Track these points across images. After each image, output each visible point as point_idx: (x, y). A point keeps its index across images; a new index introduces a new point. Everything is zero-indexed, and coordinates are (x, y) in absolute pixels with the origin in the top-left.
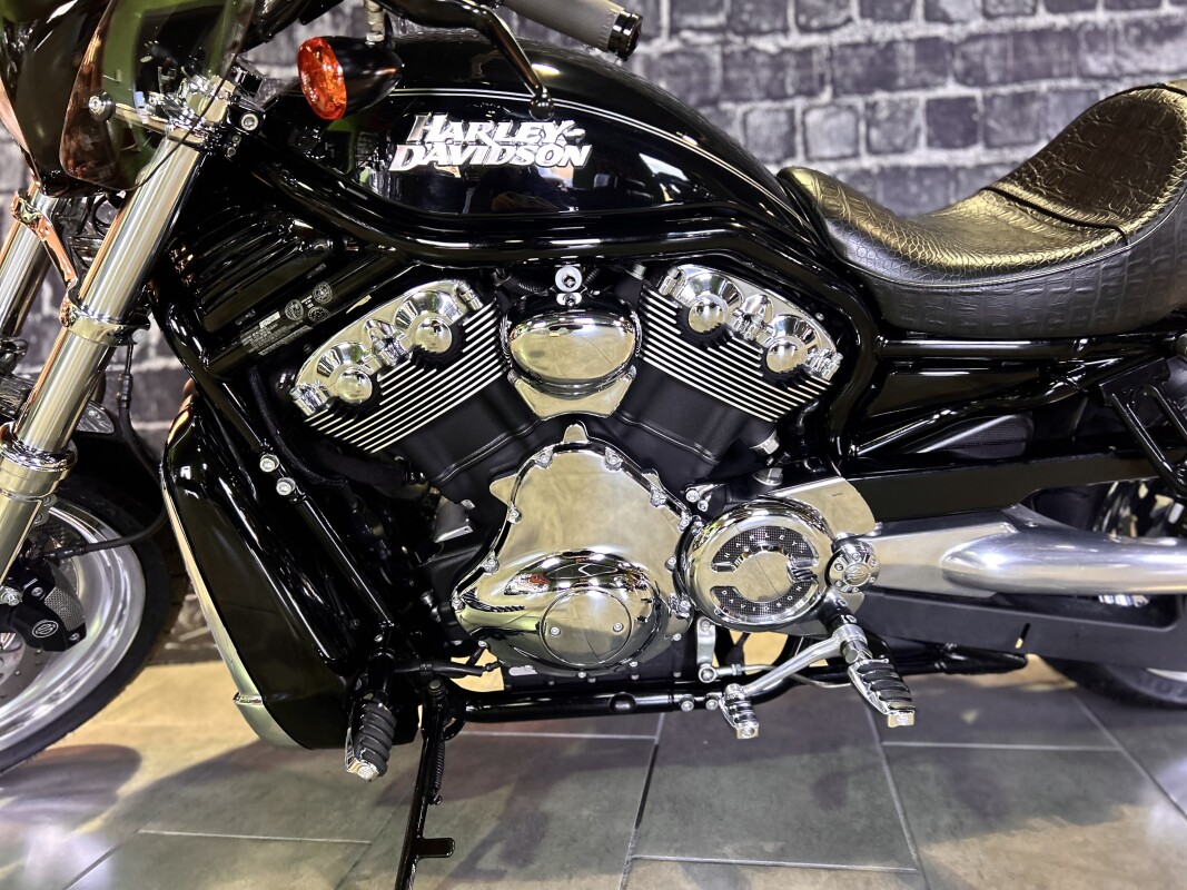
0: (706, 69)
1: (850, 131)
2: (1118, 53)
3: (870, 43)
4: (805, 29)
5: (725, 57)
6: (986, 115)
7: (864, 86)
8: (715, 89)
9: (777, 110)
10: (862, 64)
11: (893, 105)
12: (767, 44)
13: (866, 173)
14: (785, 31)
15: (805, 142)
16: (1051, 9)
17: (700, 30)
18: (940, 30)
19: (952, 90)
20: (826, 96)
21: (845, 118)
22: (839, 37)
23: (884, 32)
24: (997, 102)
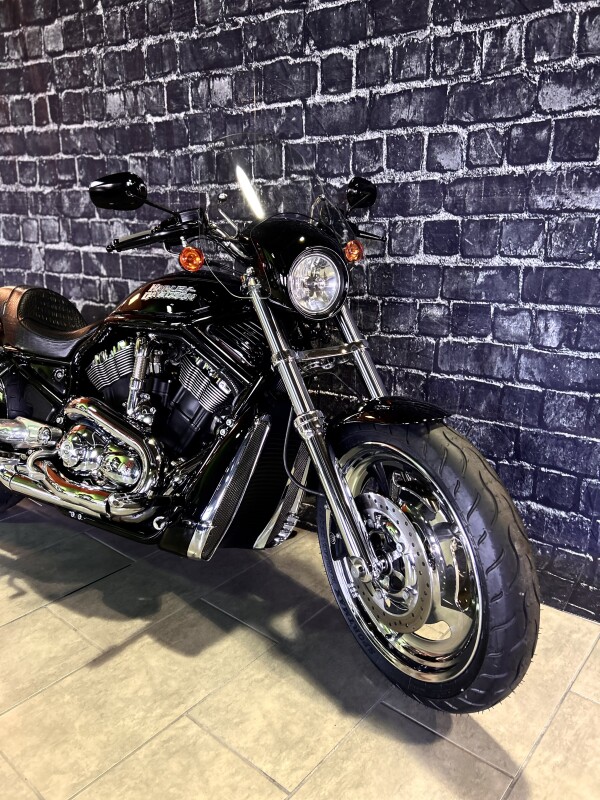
0: (304, 196)
2: (561, 194)
3: (393, 184)
4: (358, 173)
6: (463, 234)
7: (387, 212)
10: (388, 197)
12: (336, 183)
14: (347, 175)
16: (511, 163)
17: (302, 173)
18: (437, 176)
19: (444, 216)
20: (367, 218)
21: (377, 232)
22: (374, 180)
23: (402, 178)
24: (472, 226)
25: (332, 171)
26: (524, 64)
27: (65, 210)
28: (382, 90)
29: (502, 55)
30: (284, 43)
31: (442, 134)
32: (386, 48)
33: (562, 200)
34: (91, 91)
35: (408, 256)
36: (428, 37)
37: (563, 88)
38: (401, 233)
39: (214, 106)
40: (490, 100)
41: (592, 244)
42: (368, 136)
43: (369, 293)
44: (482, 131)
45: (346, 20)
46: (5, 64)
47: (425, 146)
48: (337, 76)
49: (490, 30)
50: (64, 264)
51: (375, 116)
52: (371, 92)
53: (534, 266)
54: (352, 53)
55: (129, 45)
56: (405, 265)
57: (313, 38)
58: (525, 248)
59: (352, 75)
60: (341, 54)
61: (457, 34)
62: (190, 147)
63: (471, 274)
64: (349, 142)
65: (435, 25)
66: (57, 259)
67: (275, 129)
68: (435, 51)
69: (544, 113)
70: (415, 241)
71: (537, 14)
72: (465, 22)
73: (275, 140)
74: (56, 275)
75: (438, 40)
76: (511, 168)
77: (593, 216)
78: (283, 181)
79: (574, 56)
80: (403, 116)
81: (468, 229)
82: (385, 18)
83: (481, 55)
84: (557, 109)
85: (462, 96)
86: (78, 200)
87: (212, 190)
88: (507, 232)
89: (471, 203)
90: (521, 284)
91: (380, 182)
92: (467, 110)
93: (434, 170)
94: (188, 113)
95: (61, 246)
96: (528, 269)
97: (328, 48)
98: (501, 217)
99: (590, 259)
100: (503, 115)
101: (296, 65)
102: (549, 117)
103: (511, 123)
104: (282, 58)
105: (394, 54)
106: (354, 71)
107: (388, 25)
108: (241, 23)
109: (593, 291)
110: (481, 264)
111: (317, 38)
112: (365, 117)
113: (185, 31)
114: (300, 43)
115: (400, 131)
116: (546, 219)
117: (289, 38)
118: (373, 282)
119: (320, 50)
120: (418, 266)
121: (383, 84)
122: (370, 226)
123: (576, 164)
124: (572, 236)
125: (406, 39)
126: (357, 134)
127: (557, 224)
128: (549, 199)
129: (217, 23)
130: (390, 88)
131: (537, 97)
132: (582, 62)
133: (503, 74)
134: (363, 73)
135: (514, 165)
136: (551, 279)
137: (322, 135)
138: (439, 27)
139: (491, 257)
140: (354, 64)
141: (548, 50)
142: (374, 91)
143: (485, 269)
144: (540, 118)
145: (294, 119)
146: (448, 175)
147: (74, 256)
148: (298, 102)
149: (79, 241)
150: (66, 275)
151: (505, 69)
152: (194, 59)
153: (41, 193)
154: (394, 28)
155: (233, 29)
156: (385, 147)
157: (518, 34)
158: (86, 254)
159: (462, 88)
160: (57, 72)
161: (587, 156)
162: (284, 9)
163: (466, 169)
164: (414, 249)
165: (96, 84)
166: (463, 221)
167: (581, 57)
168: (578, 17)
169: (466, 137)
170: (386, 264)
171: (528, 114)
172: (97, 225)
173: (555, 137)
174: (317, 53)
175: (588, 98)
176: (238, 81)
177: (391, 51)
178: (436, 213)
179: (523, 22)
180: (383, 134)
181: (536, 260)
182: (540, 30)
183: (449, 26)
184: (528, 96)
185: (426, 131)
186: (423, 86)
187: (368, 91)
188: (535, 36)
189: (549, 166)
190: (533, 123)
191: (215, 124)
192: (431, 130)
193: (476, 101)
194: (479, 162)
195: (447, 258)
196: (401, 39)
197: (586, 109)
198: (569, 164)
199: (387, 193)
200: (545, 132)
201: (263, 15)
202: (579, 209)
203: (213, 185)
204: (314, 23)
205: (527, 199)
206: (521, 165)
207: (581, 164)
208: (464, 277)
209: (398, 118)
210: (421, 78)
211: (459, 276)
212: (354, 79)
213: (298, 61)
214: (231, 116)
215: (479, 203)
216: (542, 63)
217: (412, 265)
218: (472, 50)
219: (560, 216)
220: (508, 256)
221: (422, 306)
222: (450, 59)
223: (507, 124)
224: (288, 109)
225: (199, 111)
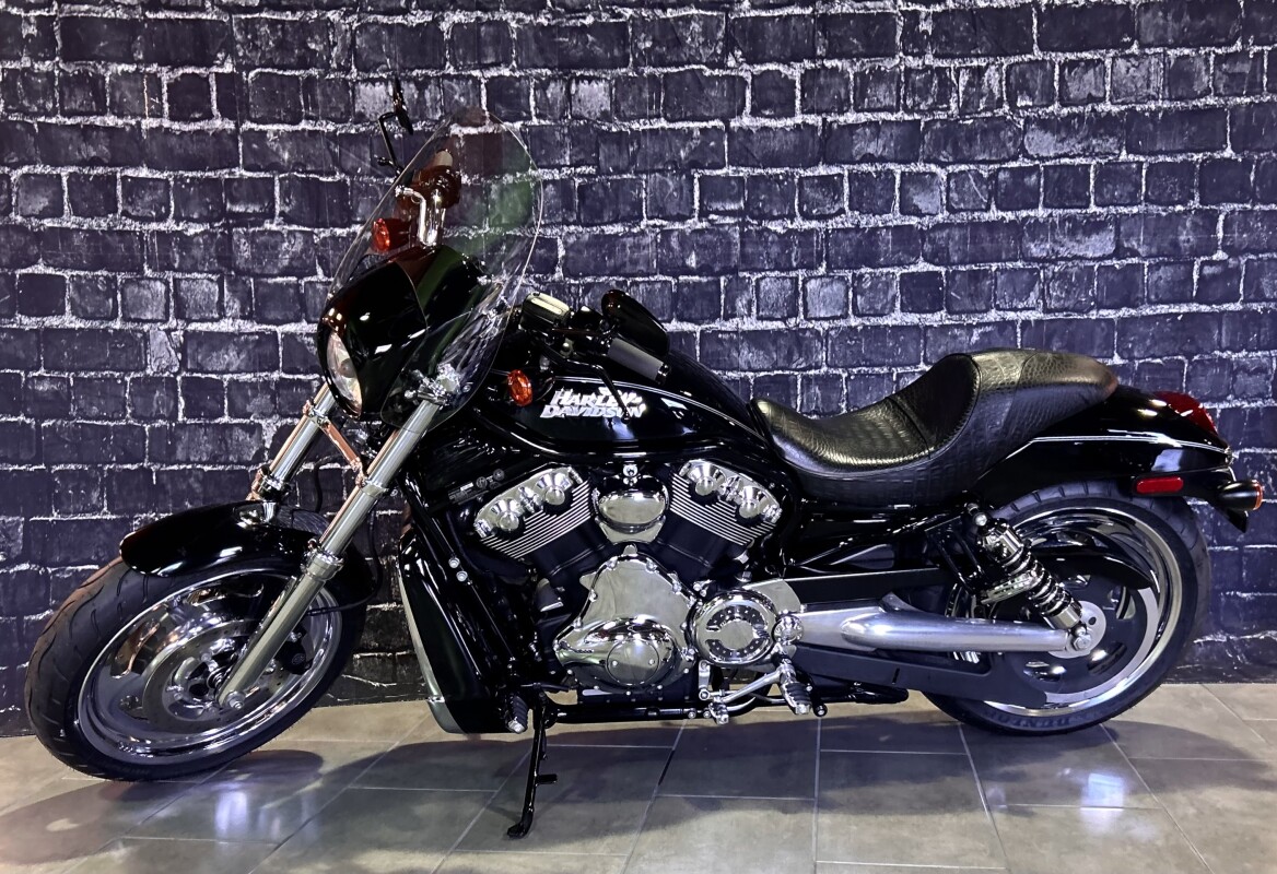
0: (730, 244)
1: (841, 298)
2: (1055, 241)
3: (857, 228)
4: (807, 216)
5: (742, 234)
6: (948, 287)
7: (851, 264)
8: (735, 260)
9: (784, 278)
10: (851, 245)
11: (873, 277)
12: (776, 227)
13: (853, 329)
14: (792, 217)
15: (805, 304)
16: (999, 208)
17: (725, 213)
18: (914, 221)
19: (922, 266)
20: (822, 270)
21: (837, 287)
22: (832, 224)
23: (869, 221)
24: (958, 277)
25: (771, 211)
26: (1006, 108)
27: (240, 263)
28: (842, 119)
29: (982, 96)
30: (697, 50)
31: (918, 173)
32: (844, 72)
33: (1057, 248)
34: (322, 76)
35: (881, 315)
36: (897, 66)
37: (1048, 135)
38: (870, 288)
39: (577, 117)
40: (970, 140)
41: (1093, 292)
42: (822, 170)
43: (828, 366)
44: (962, 172)
45: (786, 33)
46: (100, 9)
47: (897, 186)
48: (773, 97)
49: (966, 68)
50: (231, 357)
51: (833, 148)
52: (824, 120)
53: (1032, 319)
54: (795, 72)
55: (411, 18)
56: (878, 327)
57: (739, 48)
58: (1021, 301)
59: (794, 97)
60: (779, 72)
61: (930, 67)
62: (531, 172)
63: (964, 332)
64: (793, 177)
65: (906, 54)
66: (214, 348)
67: (682, 154)
68: (906, 82)
69: (1031, 158)
70: (889, 297)
71: (1017, 59)
72: (936, 56)
73: (684, 169)
74: (214, 376)
75: (909, 71)
76: (1001, 214)
77: (1092, 263)
78: (694, 223)
79: (1057, 105)
80: (871, 150)
81: (954, 280)
82: (843, 40)
83: (957, 92)
84: (1045, 154)
85: (939, 134)
86: (275, 247)
87: (569, 234)
88: (1003, 283)
89: (956, 251)
90: (1019, 340)
91: (840, 226)
92: (945, 149)
93: (910, 214)
94: (529, 123)
95: (225, 326)
96: (1026, 323)
97: (762, 62)
98: (994, 266)
99: (1092, 308)
100: (985, 157)
101: (712, 77)
102: (1037, 162)
103: (997, 166)
104: (695, 67)
105: (855, 79)
106: (798, 93)
107: (846, 48)
108: (628, 16)
109: (1098, 342)
110: (974, 320)
111: (747, 49)
112: (817, 148)
113: (527, 13)
114: (719, 52)
115: (865, 167)
116: (1042, 268)
117: (704, 44)
118: (833, 351)
119: (750, 63)
120: (894, 327)
121: (841, 112)
122: (828, 280)
123: (1069, 211)
124: (1072, 285)
125: (869, 65)
126: (805, 168)
127: (1053, 273)
128: (1042, 246)
129: (588, 11)
130: (851, 117)
131: (1023, 141)
132: (1065, 111)
133: (983, 114)
134: (811, 96)
135: (1003, 210)
136: (1055, 331)
137: (753, 166)
138: (910, 58)
139: (986, 311)
140: (798, 85)
141: (1032, 97)
142: (829, 119)
143: (979, 325)
144: (1028, 163)
145: (712, 144)
146: (926, 219)
147: (258, 343)
148: (718, 123)
149: (272, 315)
150: (235, 376)
151: (985, 110)
152: (541, 51)
153: (179, 233)
154: (854, 52)
155: (612, 21)
156: (846, 185)
157: (997, 75)
158: (289, 336)
159: (938, 125)
160: (239, 37)
161: (1079, 204)
162: (697, 8)
163: (946, 213)
164: (888, 306)
165: (334, 65)
166: (947, 272)
167: (1064, 105)
168: (1057, 66)
169: (945, 178)
170: (850, 327)
171: (1015, 158)
172: (319, 287)
173: (1045, 182)
174: (745, 66)
175: (1074, 146)
176: (620, 88)
177: (852, 77)
178: (915, 263)
179: (1002, 64)
180: (845, 170)
181: (1034, 313)
182: (1022, 74)
183: (920, 58)
184: (1014, 139)
185: (898, 169)
186: (893, 119)
187: (820, 119)
188: (1017, 80)
189: (1041, 213)
190: (1020, 168)
191: (576, 142)
192: (903, 168)
193: (954, 140)
194: (962, 206)
195: (929, 316)
196: (863, 64)
197: (1073, 157)
198: (1061, 211)
199: (850, 240)
200: (1034, 178)
201: (665, 11)
202: (1076, 257)
203: (572, 228)
204: (743, 30)
205: (1021, 247)
206: (1012, 210)
207: (1073, 211)
208: (955, 337)
209: (863, 153)
210: (891, 110)
211: (947, 335)
212: (798, 103)
213: (716, 72)
214: (608, 132)
215: (964, 252)
216: (1026, 108)
217: (887, 326)
218: (946, 86)
219: (1056, 265)
220: (1004, 310)
221: (899, 376)
222: (923, 92)
223: (991, 166)
224: (703, 131)
225: (548, 122)
